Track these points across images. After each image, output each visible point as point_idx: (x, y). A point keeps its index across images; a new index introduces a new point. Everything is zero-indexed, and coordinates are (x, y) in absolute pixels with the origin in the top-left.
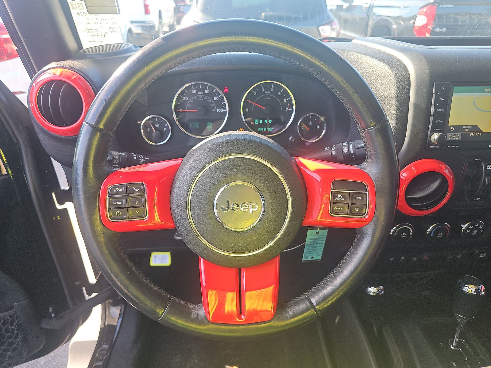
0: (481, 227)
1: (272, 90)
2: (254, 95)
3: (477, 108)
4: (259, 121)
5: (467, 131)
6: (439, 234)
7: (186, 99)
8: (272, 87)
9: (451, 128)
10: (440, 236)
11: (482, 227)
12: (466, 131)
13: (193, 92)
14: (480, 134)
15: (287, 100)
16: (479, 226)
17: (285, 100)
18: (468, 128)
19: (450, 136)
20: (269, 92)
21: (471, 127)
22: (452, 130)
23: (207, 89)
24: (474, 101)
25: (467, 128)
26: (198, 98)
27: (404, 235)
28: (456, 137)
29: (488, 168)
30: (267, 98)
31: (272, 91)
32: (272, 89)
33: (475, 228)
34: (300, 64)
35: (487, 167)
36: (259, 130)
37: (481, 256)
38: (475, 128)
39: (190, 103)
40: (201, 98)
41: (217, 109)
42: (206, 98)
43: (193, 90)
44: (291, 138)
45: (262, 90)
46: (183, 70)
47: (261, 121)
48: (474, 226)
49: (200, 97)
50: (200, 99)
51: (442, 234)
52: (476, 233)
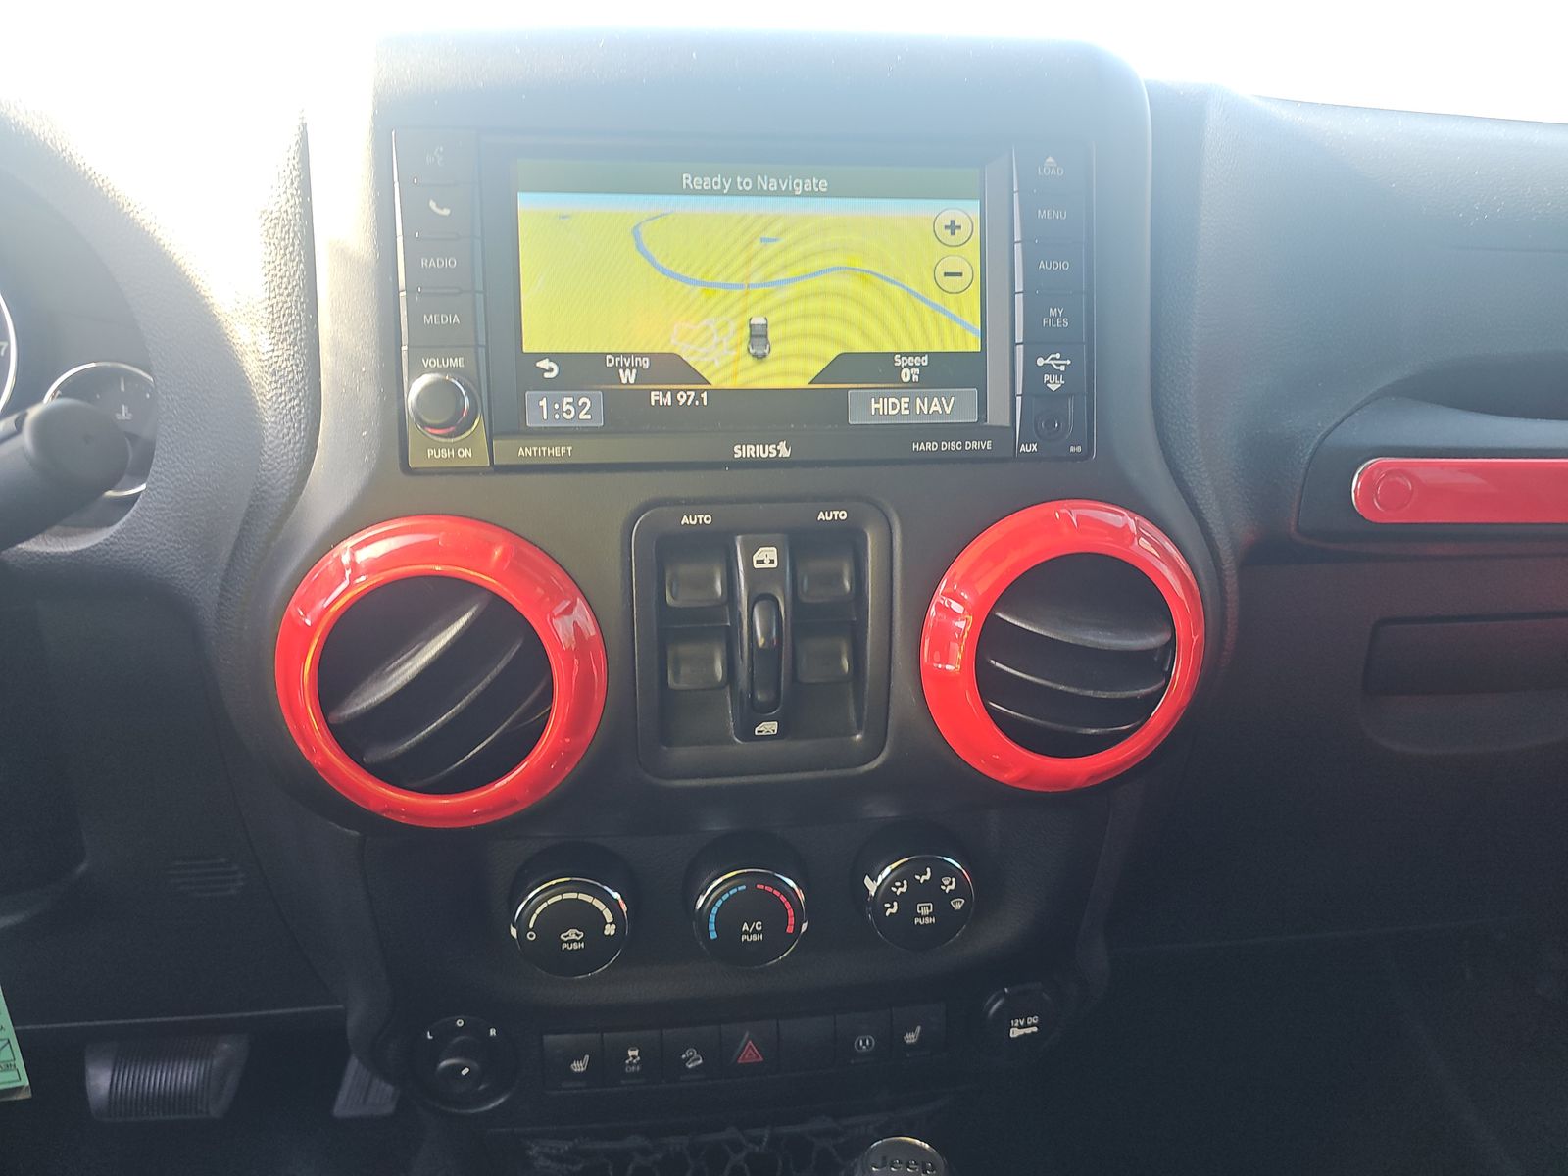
0: (949, 885)
3: (664, 271)
5: (632, 381)
6: (745, 927)
9: (544, 364)
10: (755, 937)
11: (953, 887)
12: (624, 381)
14: (698, 396)
16: (936, 880)
18: (631, 368)
19: (543, 403)
21: (646, 364)
22: (547, 375)
24: (636, 233)
25: (625, 368)
27: (574, 937)
28: (580, 409)
29: (762, 562)
33: (918, 893)
35: (755, 558)
37: (1015, 1033)
38: (672, 368)
48: (913, 883)
51: (758, 925)
52: (930, 916)
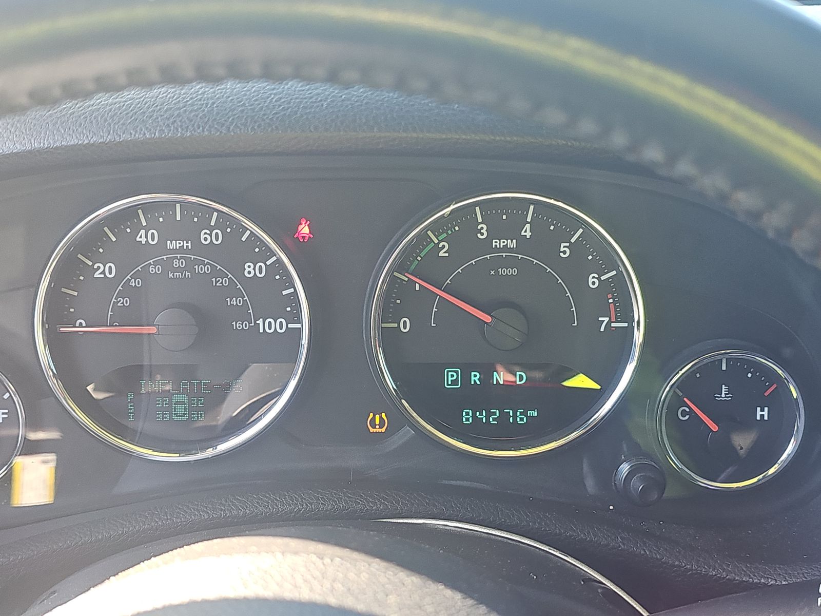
1: (527, 232)
2: (441, 254)
4: (466, 377)
7: (106, 270)
8: (529, 220)
13: (141, 238)
15: (603, 278)
17: (593, 281)
20: (512, 244)
23: (213, 224)
26: (167, 266)
30: (503, 271)
31: (528, 234)
32: (528, 226)
34: (672, 158)
36: (467, 417)
39: (128, 291)
40: (179, 269)
41: (260, 322)
42: (206, 269)
43: (143, 232)
44: (625, 468)
45: (480, 231)
46: (39, 152)
47: (475, 377)
49: (176, 263)
50: (175, 270)
